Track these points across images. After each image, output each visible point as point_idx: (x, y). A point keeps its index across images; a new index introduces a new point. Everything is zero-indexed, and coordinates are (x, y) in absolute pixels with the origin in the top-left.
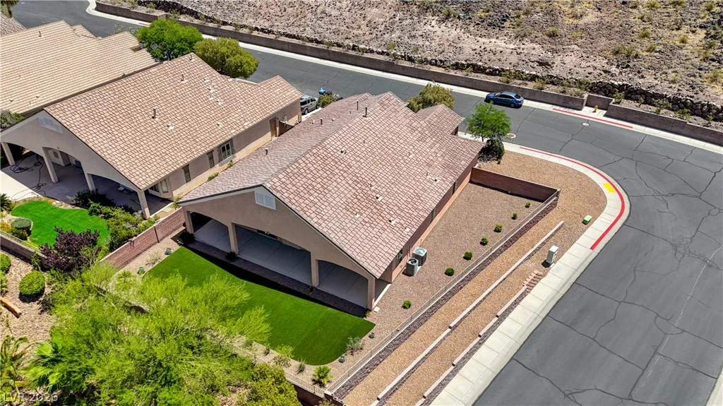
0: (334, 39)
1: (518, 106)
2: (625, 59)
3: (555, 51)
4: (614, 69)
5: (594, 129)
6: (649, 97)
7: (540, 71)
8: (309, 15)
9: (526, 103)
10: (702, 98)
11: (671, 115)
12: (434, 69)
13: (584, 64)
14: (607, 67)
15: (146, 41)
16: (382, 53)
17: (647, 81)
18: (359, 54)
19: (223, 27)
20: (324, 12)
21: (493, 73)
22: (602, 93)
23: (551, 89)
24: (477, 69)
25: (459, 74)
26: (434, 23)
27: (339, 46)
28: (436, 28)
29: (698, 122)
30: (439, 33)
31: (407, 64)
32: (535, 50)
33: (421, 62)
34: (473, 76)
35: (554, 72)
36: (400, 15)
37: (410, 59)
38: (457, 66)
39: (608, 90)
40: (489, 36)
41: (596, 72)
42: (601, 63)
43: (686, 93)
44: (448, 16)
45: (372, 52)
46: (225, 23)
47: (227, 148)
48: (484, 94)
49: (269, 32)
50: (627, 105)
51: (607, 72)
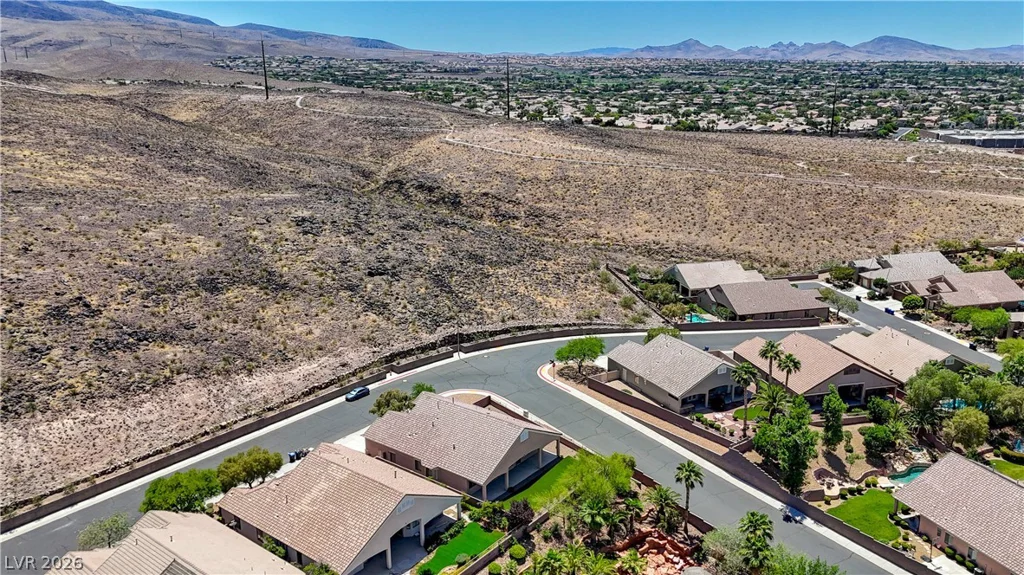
0: (189, 434)
2: (372, 342)
3: (340, 355)
4: (376, 349)
5: (410, 381)
6: (409, 353)
8: (131, 433)
9: (371, 387)
10: (425, 342)
11: (423, 356)
12: (294, 405)
13: (361, 354)
14: (371, 350)
16: (245, 418)
17: (397, 347)
20: (139, 423)
21: (327, 385)
22: (386, 363)
23: (365, 375)
26: (246, 379)
27: (203, 435)
28: (254, 382)
29: (433, 353)
30: (259, 383)
31: (271, 414)
33: (279, 407)
35: (354, 366)
36: (212, 388)
37: (270, 409)
38: (305, 394)
39: (386, 360)
40: (292, 368)
41: (371, 355)
42: (366, 349)
43: (417, 343)
44: (249, 371)
45: (236, 422)
46: (43, 497)
48: (342, 399)
49: (114, 469)
50: (403, 362)
51: (374, 352)
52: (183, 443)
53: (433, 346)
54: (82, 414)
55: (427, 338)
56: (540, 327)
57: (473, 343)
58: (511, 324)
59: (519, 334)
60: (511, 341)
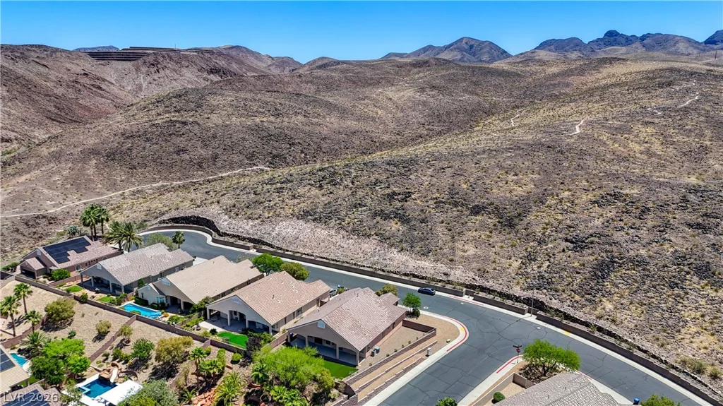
0: (345, 259)
1: (433, 294)
2: (482, 272)
3: (452, 268)
4: (477, 278)
5: (467, 307)
6: (490, 291)
7: (444, 278)
8: (332, 247)
9: (437, 293)
10: (511, 292)
11: (500, 299)
12: (395, 276)
13: (464, 275)
14: (474, 277)
15: (257, 263)
16: (369, 267)
17: (489, 284)
18: (358, 267)
19: (286, 253)
20: (340, 245)
21: (423, 278)
22: (471, 288)
23: (448, 287)
24: (414, 276)
25: (407, 278)
26: (395, 253)
27: (347, 263)
28: (396, 255)
29: (509, 302)
30: (398, 258)
31: (382, 273)
32: (442, 267)
33: (388, 272)
34: (413, 279)
35: (450, 279)
36: (378, 248)
37: (383, 271)
38: (406, 275)
39: (473, 287)
40: (421, 260)
41: (469, 279)
42: (471, 274)
43: (505, 290)
44: (402, 250)
45: (364, 266)
46: (287, 251)
47: (300, 311)
48: (417, 288)
49: (311, 255)
50: (482, 294)
51: (474, 279)
53: (517, 299)
54: (333, 232)
55: (517, 291)
57: (548, 315)
59: (597, 334)
60: (584, 335)
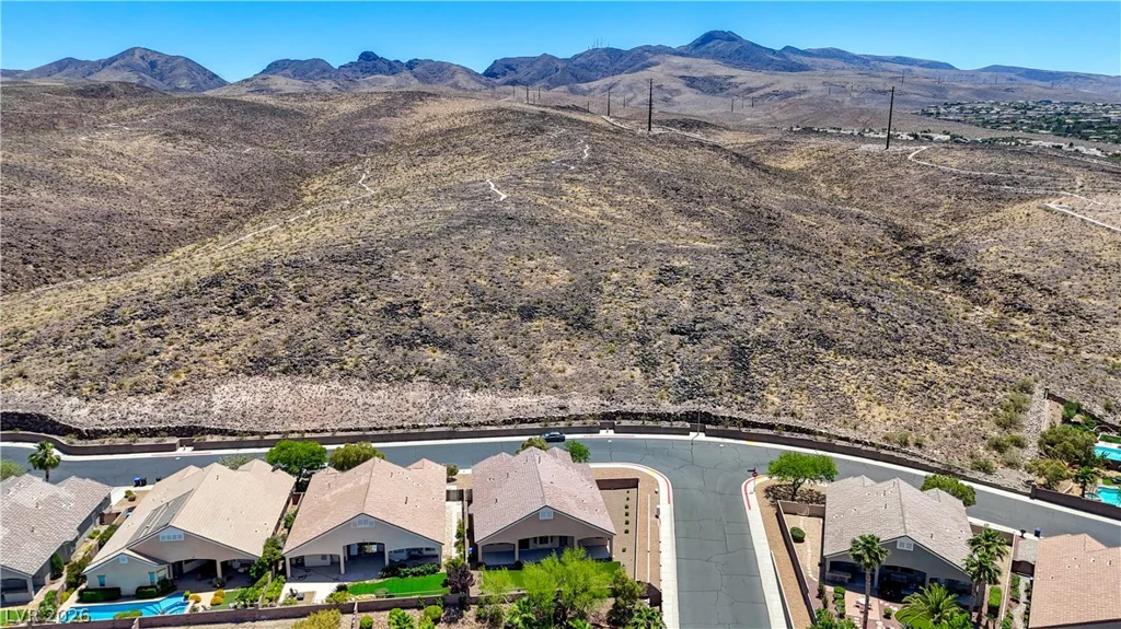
0: (390, 423)
1: (563, 439)
2: (609, 395)
3: (566, 398)
4: (606, 402)
5: (616, 443)
6: (636, 416)
7: (562, 413)
8: (353, 409)
9: (567, 437)
10: (661, 410)
11: (651, 424)
12: (489, 428)
13: (587, 403)
14: (601, 402)
16: (441, 425)
17: (628, 406)
18: (422, 430)
19: (266, 438)
20: (365, 404)
21: (533, 421)
22: (609, 420)
23: (576, 424)
24: (523, 421)
25: (510, 427)
26: (468, 394)
27: (398, 428)
28: (473, 398)
29: (665, 424)
30: (477, 401)
31: (466, 429)
32: (555, 400)
33: (476, 425)
34: (521, 427)
35: (572, 412)
36: (437, 394)
37: (467, 425)
38: (505, 422)
39: (605, 416)
40: (514, 396)
41: (597, 407)
42: (597, 400)
43: (653, 409)
44: (477, 388)
45: (432, 426)
46: (268, 433)
49: (322, 431)
50: (625, 423)
51: (603, 405)
52: (381, 429)
53: (668, 417)
54: (335, 385)
55: (667, 407)
56: (821, 434)
57: (720, 427)
58: (784, 420)
59: (786, 434)
60: (771, 439)
